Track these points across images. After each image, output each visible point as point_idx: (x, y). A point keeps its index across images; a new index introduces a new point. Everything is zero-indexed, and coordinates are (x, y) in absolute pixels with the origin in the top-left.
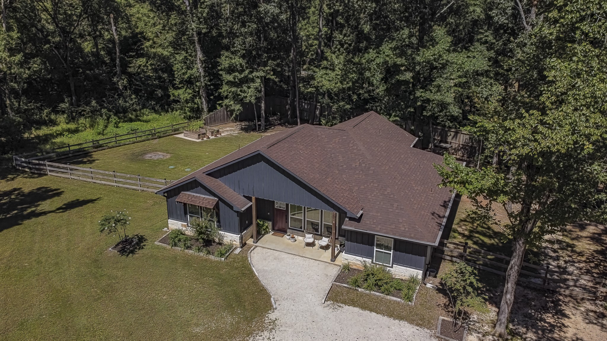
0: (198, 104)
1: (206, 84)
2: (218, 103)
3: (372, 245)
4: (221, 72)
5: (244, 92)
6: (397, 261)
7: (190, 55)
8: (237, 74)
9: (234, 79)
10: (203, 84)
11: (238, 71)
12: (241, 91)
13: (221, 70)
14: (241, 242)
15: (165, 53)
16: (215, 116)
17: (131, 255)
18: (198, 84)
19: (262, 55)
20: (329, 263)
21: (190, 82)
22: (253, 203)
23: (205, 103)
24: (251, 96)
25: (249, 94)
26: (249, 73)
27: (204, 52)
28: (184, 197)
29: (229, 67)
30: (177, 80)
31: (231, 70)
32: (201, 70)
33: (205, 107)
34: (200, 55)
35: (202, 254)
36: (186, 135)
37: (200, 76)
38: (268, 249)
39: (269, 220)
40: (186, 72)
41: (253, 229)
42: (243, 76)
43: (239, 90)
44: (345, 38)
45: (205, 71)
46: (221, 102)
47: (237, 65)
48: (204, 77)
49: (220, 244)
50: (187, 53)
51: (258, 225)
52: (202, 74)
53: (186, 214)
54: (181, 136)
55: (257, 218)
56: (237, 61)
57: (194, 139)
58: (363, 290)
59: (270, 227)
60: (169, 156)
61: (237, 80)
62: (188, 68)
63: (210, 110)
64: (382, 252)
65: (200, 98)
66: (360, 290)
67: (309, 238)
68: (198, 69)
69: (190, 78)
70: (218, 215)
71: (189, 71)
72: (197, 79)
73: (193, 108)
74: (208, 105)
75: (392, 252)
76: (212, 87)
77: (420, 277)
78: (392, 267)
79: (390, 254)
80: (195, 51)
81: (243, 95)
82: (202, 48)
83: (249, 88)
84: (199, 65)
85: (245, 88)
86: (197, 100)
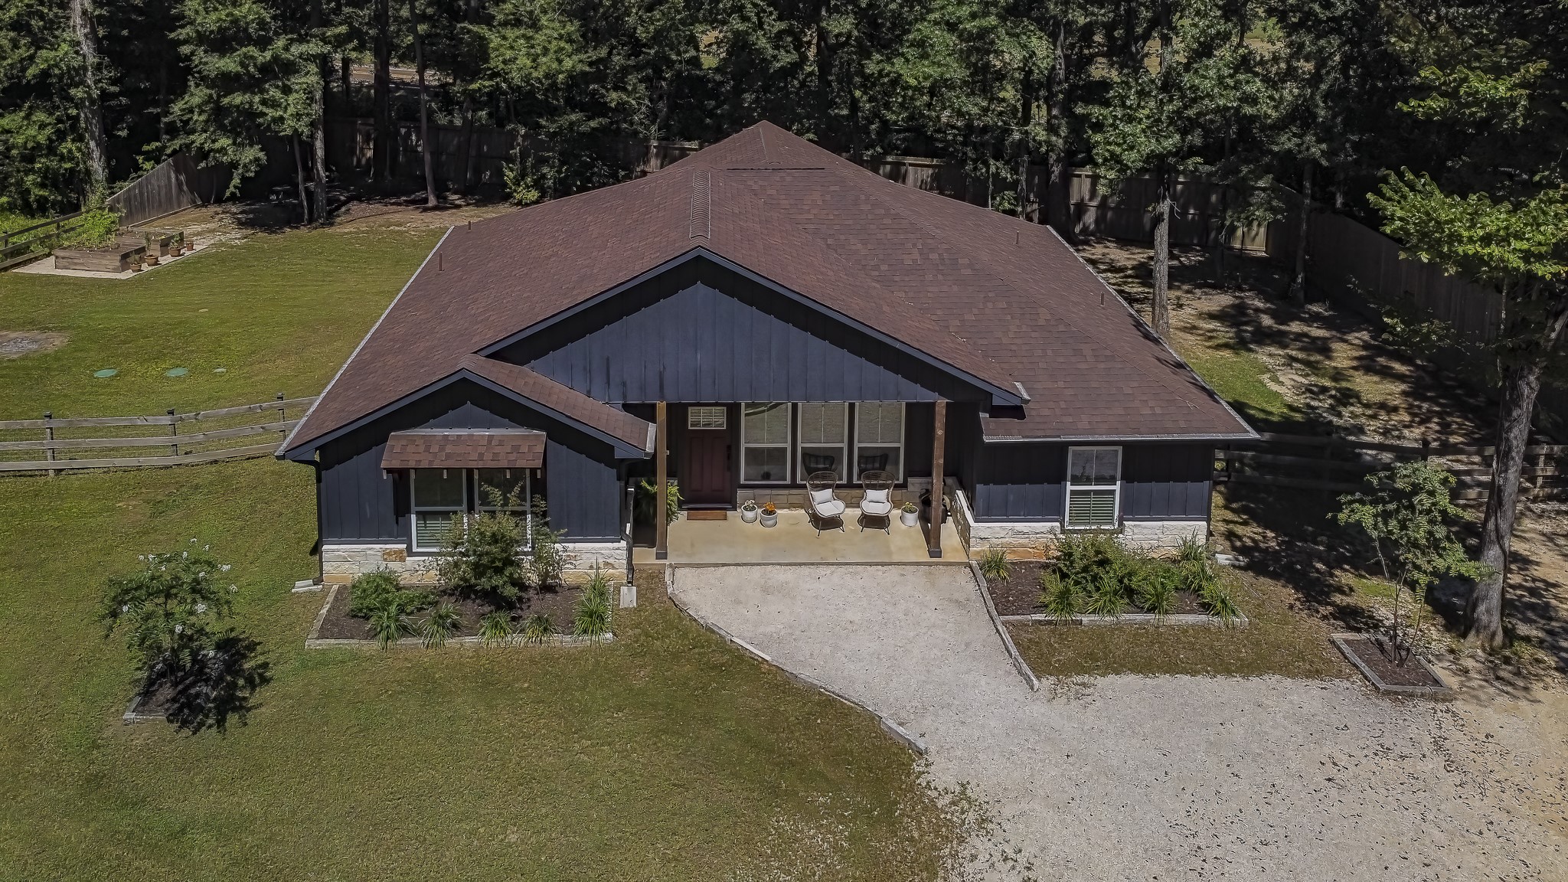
0: (71, 159)
2: (146, 148)
3: (1060, 478)
5: (274, 104)
6: (1133, 509)
8: (252, 50)
10: (96, 93)
11: (251, 41)
12: (264, 102)
14: (630, 565)
16: (141, 193)
17: (232, 719)
20: (930, 564)
23: (96, 154)
24: (298, 116)
25: (291, 110)
28: (411, 449)
29: (221, 28)
32: (86, 48)
33: (97, 166)
35: (519, 640)
36: (64, 262)
37: (82, 68)
38: (716, 565)
40: (32, 58)
42: (268, 55)
43: (257, 99)
45: (100, 50)
46: (155, 145)
47: (249, 24)
48: (99, 68)
49: (546, 588)
52: (92, 60)
53: (401, 510)
54: (46, 267)
57: (104, 271)
58: (1093, 617)
60: (57, 341)
61: (252, 69)
62: (38, 43)
63: (115, 176)
64: (1087, 492)
65: (80, 138)
66: (1085, 619)
67: (825, 503)
68: (76, 45)
69: (45, 74)
71: (44, 53)
72: (74, 75)
73: (56, 172)
74: (108, 161)
75: (1117, 487)
76: (124, 100)
78: (1121, 530)
79: (1113, 492)
81: (271, 113)
83: (287, 90)
84: (80, 34)
85: (274, 93)
86: (68, 146)
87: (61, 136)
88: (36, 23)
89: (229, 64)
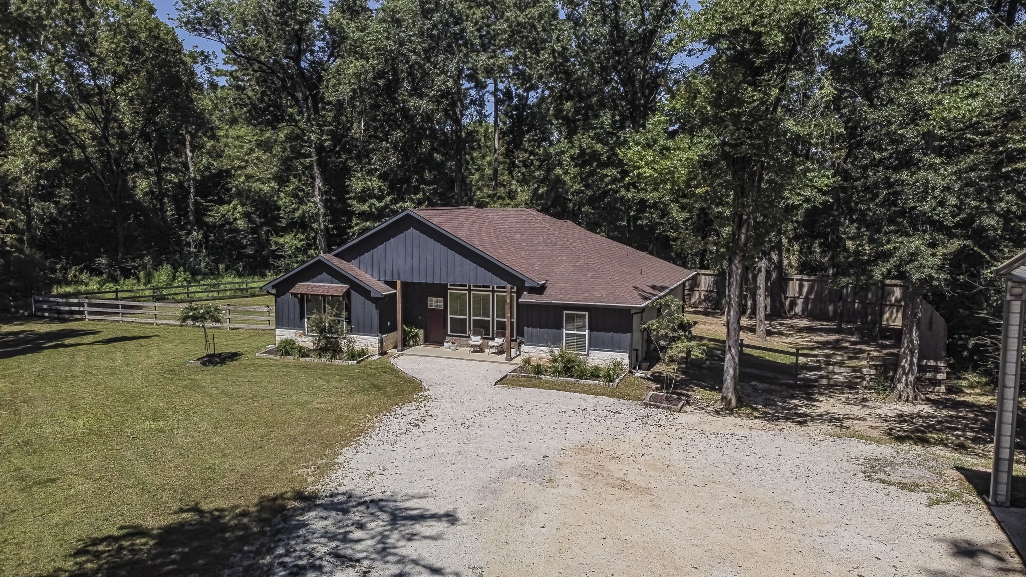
1: (326, 226)
3: (560, 327)
4: (350, 201)
6: (595, 345)
7: (304, 185)
8: (374, 201)
9: (370, 207)
10: (322, 227)
11: (375, 197)
13: (350, 198)
14: (381, 347)
15: (266, 188)
18: (315, 226)
19: (410, 178)
20: (504, 363)
21: (302, 225)
22: (398, 291)
26: (391, 201)
27: (326, 180)
28: (302, 288)
29: (363, 191)
30: (283, 221)
31: (364, 197)
32: (320, 205)
34: (319, 183)
35: (324, 360)
37: (317, 215)
39: (419, 327)
40: (297, 209)
41: (397, 335)
42: (382, 204)
44: (532, 157)
45: (325, 206)
47: (374, 190)
48: (325, 215)
50: (300, 181)
51: (404, 331)
52: (322, 211)
53: (302, 317)
55: (404, 322)
56: (375, 183)
58: (548, 377)
59: (422, 336)
61: (374, 210)
62: (301, 202)
64: (575, 334)
65: (317, 247)
66: (544, 377)
67: (476, 340)
68: (316, 204)
69: (303, 217)
70: (348, 309)
71: (303, 207)
72: (314, 218)
75: (586, 333)
76: (335, 232)
77: (626, 362)
78: (588, 355)
79: (585, 335)
80: (313, 178)
82: (323, 173)
84: (318, 198)
86: (312, 252)
87: (309, 246)
88: (301, 194)
89: (365, 207)
